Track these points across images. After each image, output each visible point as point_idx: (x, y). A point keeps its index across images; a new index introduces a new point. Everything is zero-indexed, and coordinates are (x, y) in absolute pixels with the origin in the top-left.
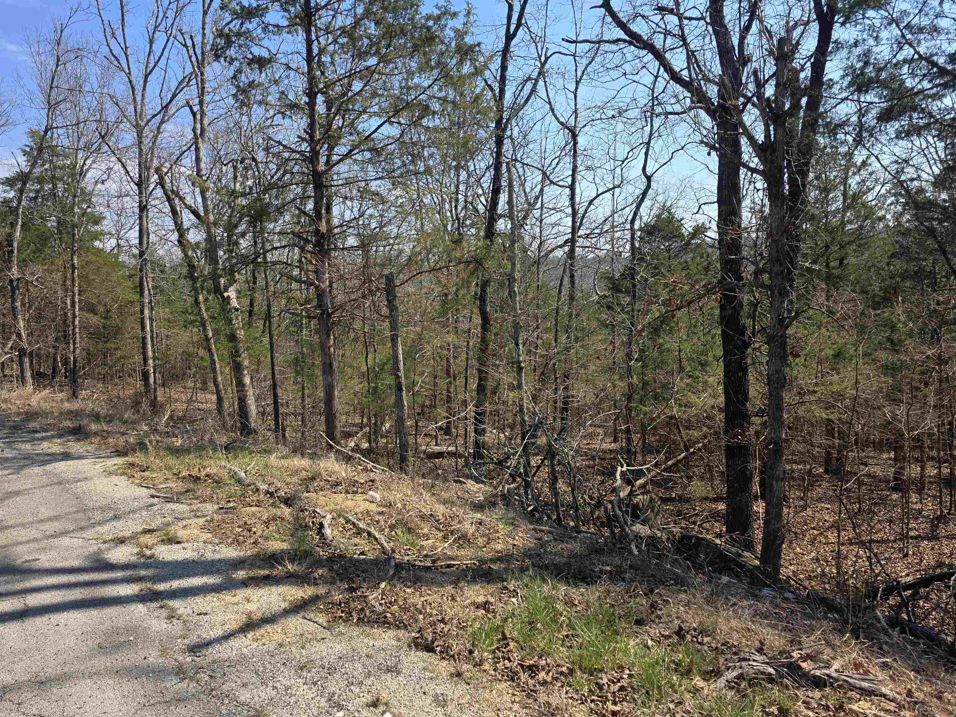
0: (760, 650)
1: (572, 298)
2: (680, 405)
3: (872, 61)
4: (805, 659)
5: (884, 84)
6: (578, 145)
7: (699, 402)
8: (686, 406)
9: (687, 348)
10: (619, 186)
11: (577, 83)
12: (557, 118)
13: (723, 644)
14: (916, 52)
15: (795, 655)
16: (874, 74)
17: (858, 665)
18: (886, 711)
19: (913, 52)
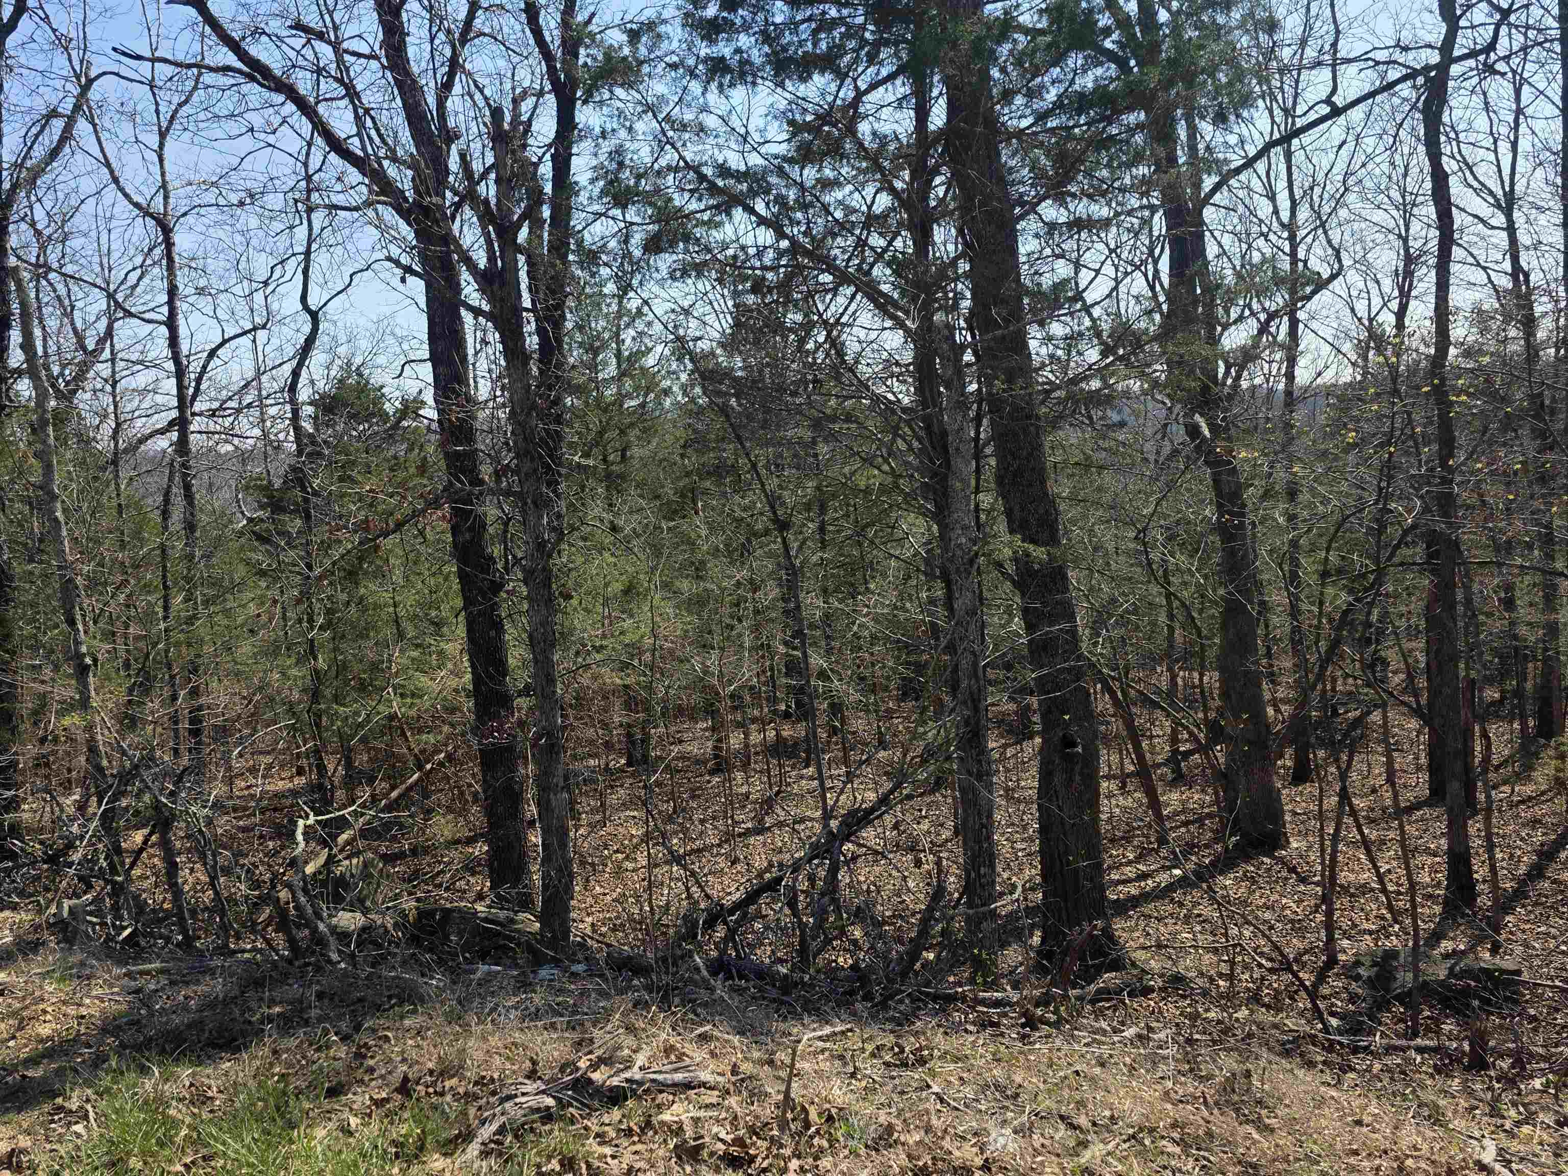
0: (532, 1075)
1: (190, 526)
2: (402, 696)
3: (627, 162)
4: (594, 1066)
5: (647, 198)
6: (176, 249)
7: (435, 687)
8: (413, 695)
9: (409, 600)
10: (264, 327)
11: (163, 135)
12: (126, 195)
13: (476, 1083)
14: (681, 157)
15: (583, 1064)
16: (632, 182)
17: (669, 1050)
18: (707, 1106)
19: (677, 156)
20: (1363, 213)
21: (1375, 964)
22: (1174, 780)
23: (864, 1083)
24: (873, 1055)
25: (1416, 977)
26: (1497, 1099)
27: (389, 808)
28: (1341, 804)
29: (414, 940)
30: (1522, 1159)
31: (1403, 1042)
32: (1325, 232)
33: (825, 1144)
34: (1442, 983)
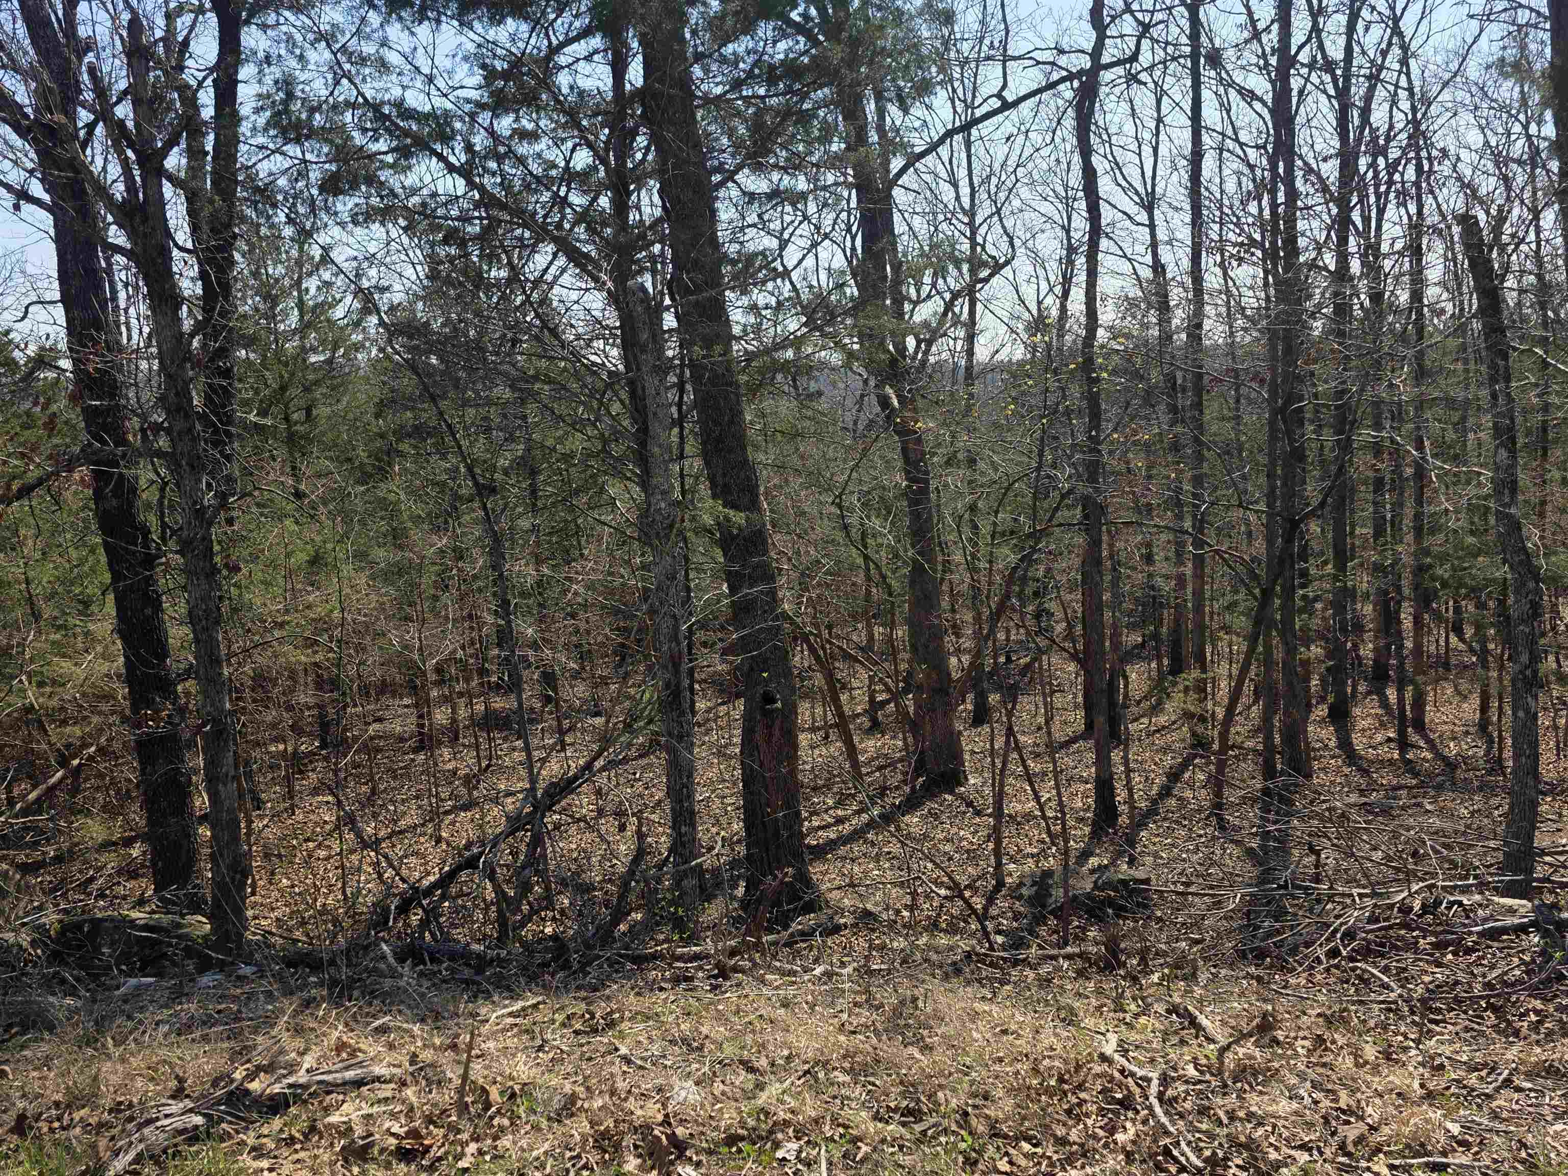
0: (178, 1094)
2: (39, 684)
3: (298, 93)
4: (251, 1076)
5: (323, 135)
7: (81, 673)
8: (52, 683)
9: (45, 576)
13: (111, 1111)
14: (360, 93)
15: (238, 1075)
16: (304, 116)
17: (340, 1047)
18: (379, 1101)
19: (355, 93)
20: (1033, 204)
21: (1034, 883)
22: (871, 728)
23: (551, 1055)
24: (563, 1025)
25: (1066, 892)
26: (1121, 996)
27: (25, 812)
28: (1007, 742)
29: (56, 957)
30: (1137, 1047)
31: (1055, 952)
32: (1001, 220)
33: (506, 1122)
34: (1089, 896)
